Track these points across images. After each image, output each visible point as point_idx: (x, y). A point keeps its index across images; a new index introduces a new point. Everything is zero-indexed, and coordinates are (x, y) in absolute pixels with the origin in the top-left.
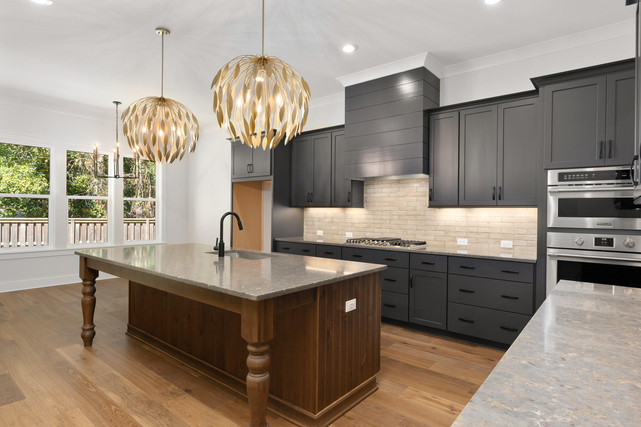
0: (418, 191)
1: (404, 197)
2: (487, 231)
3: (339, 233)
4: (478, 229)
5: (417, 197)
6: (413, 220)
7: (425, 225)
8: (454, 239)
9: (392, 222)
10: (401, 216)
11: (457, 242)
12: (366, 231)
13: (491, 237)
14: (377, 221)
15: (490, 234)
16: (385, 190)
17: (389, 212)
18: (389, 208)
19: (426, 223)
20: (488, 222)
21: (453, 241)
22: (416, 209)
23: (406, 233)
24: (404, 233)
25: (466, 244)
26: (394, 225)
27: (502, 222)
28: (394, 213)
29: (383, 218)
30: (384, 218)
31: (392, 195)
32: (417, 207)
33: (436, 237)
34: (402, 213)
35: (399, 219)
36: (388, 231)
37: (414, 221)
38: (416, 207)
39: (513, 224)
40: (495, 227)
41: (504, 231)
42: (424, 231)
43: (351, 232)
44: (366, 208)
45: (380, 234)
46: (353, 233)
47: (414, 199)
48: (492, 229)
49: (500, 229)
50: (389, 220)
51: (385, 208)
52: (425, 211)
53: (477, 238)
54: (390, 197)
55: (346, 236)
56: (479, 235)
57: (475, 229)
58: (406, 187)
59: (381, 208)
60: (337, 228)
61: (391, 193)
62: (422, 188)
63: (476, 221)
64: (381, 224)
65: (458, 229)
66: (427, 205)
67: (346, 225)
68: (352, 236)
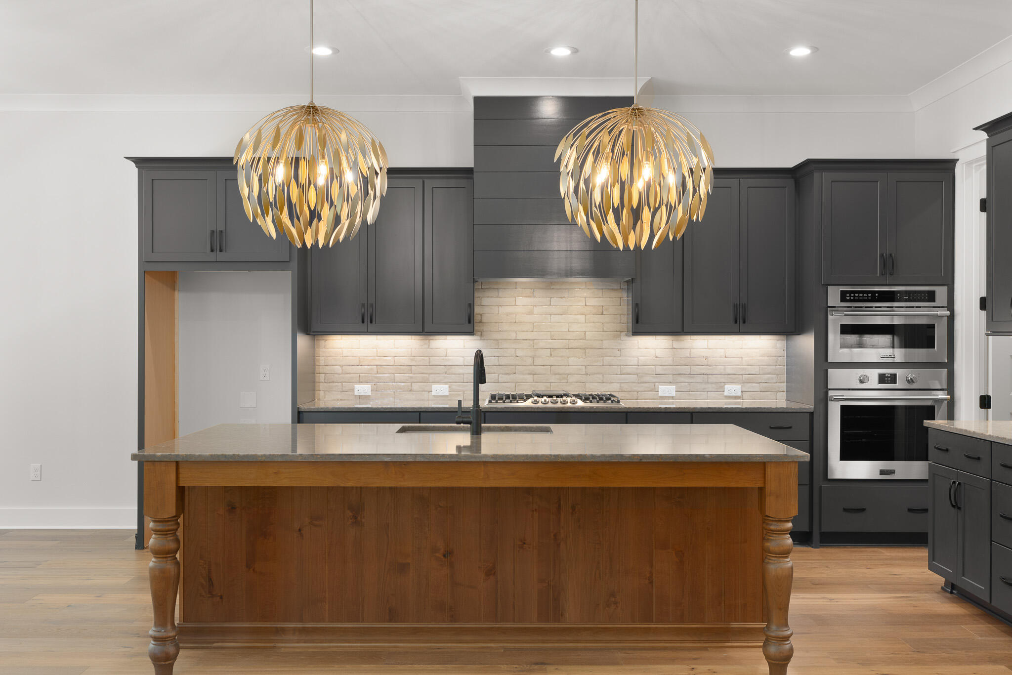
0: (587, 304)
1: (561, 315)
2: (703, 372)
3: (416, 387)
4: (690, 369)
5: (586, 315)
6: (579, 357)
7: (601, 364)
8: (654, 387)
9: (538, 361)
10: (555, 349)
11: (658, 391)
13: (710, 381)
14: (504, 361)
15: (710, 376)
16: (521, 301)
17: (531, 342)
18: (530, 336)
19: (605, 361)
20: (707, 358)
21: (651, 390)
22: (585, 337)
23: (566, 381)
25: (674, 394)
26: (542, 367)
27: (726, 357)
28: (542, 344)
29: (518, 355)
30: (520, 353)
31: (536, 310)
32: (587, 333)
33: (622, 385)
34: (556, 344)
35: (551, 355)
36: (529, 378)
37: (581, 359)
38: (585, 334)
39: (740, 359)
40: (716, 364)
41: (729, 370)
42: (600, 376)
43: (446, 383)
44: (481, 335)
45: (514, 385)
46: (449, 387)
47: (582, 318)
48: (711, 367)
49: (723, 367)
50: (531, 359)
51: (521, 336)
52: (602, 340)
53: (690, 383)
54: (533, 314)
55: (434, 393)
56: (693, 378)
57: (686, 369)
58: (564, 297)
59: (513, 336)
60: (408, 376)
61: (534, 307)
62: (597, 299)
63: (688, 355)
64: (513, 367)
65: (659, 370)
66: (605, 329)
67: (430, 372)
68: (447, 393)
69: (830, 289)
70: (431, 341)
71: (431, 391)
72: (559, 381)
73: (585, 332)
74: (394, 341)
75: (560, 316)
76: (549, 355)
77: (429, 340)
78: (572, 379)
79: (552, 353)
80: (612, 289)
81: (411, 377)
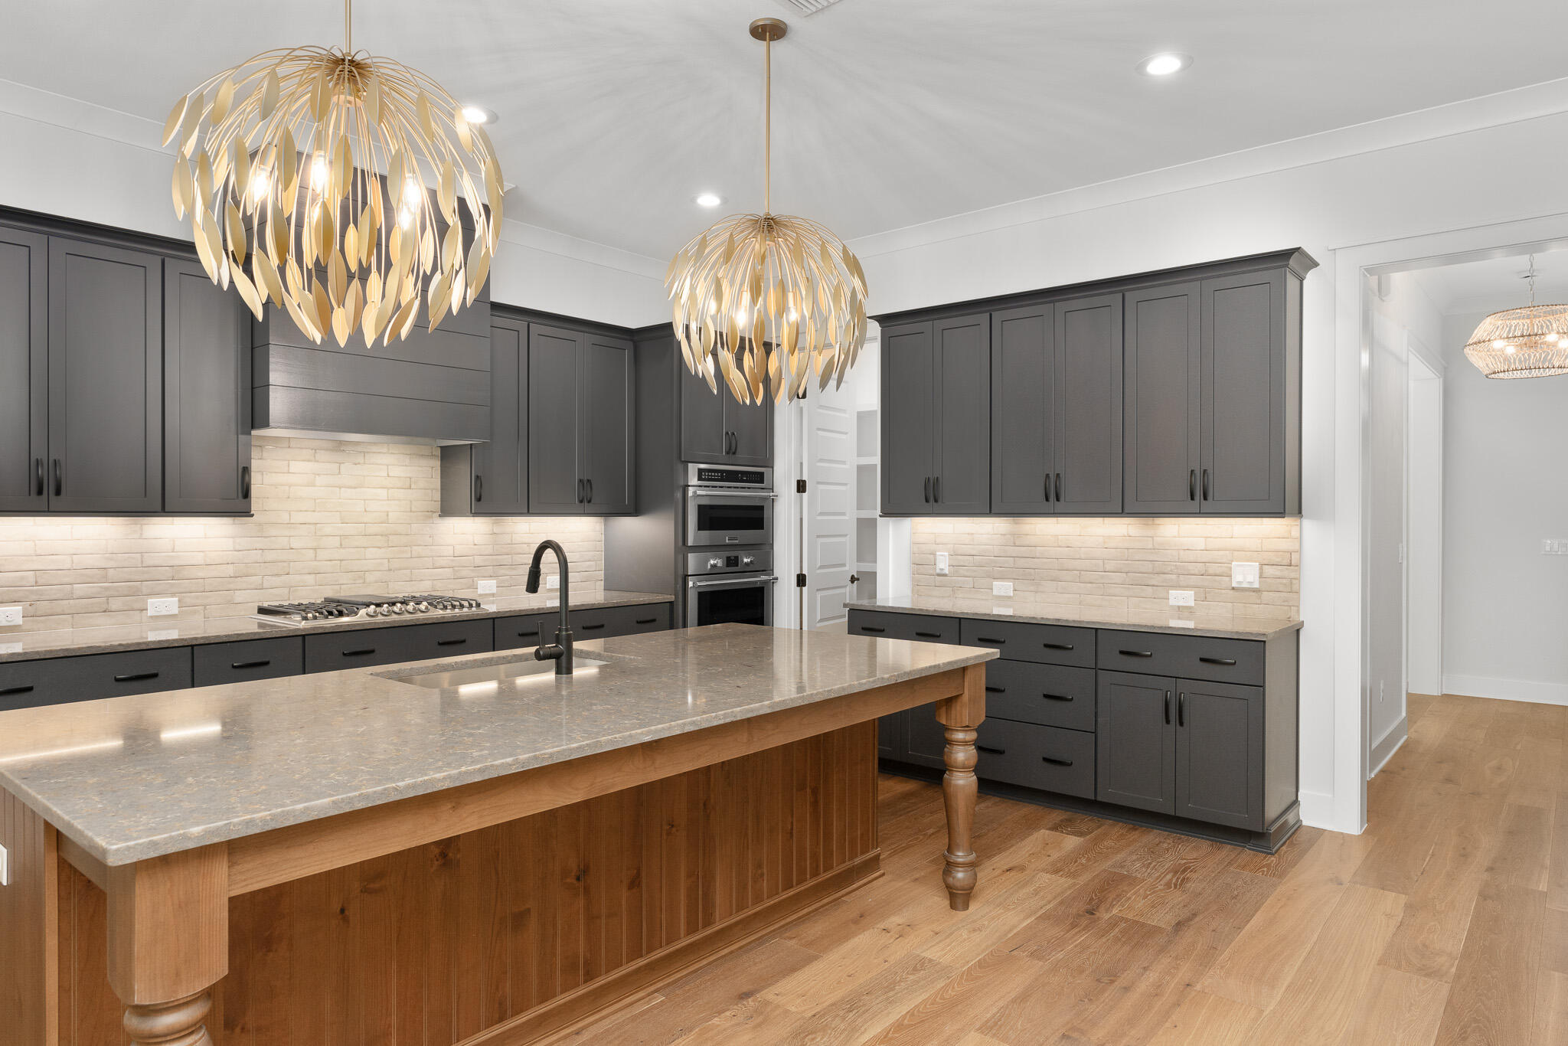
0: (391, 474)
1: (355, 488)
2: (525, 561)
4: (512, 558)
5: (388, 488)
6: (380, 548)
7: (409, 556)
8: (472, 582)
9: (322, 555)
10: (346, 536)
11: (477, 588)
12: (232, 586)
14: (270, 556)
16: (297, 466)
17: (313, 527)
18: (310, 517)
19: (413, 552)
20: (528, 544)
21: (469, 588)
22: (388, 519)
23: (361, 581)
24: (358, 582)
25: (494, 590)
26: (329, 563)
28: (328, 529)
29: (292, 546)
30: (295, 543)
31: (319, 480)
32: (390, 513)
33: (435, 582)
34: (349, 529)
35: (341, 545)
36: (310, 579)
37: (383, 550)
38: (388, 515)
42: (407, 572)
43: (173, 595)
45: (286, 591)
46: (179, 601)
47: (383, 493)
50: (312, 551)
51: (298, 518)
52: (410, 524)
53: (511, 576)
54: (315, 486)
55: (150, 613)
56: (514, 569)
57: (506, 559)
58: (359, 464)
59: (285, 517)
60: (101, 587)
61: (317, 476)
62: (404, 467)
63: (509, 542)
64: (285, 564)
65: (478, 561)
66: (413, 509)
67: (146, 577)
68: (175, 610)
69: (690, 465)
70: (145, 527)
71: (147, 610)
72: (353, 582)
73: (388, 512)
74: (72, 528)
75: (353, 490)
76: (338, 545)
77: (142, 525)
78: (370, 577)
79: (343, 543)
80: (422, 455)
81: (107, 589)
